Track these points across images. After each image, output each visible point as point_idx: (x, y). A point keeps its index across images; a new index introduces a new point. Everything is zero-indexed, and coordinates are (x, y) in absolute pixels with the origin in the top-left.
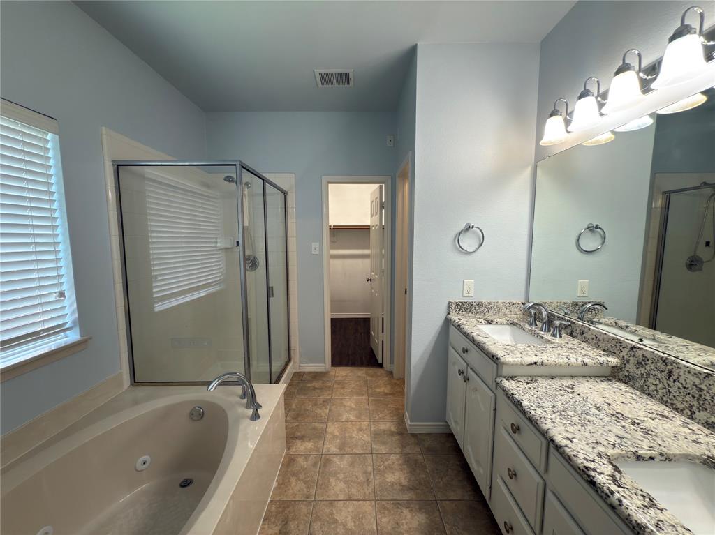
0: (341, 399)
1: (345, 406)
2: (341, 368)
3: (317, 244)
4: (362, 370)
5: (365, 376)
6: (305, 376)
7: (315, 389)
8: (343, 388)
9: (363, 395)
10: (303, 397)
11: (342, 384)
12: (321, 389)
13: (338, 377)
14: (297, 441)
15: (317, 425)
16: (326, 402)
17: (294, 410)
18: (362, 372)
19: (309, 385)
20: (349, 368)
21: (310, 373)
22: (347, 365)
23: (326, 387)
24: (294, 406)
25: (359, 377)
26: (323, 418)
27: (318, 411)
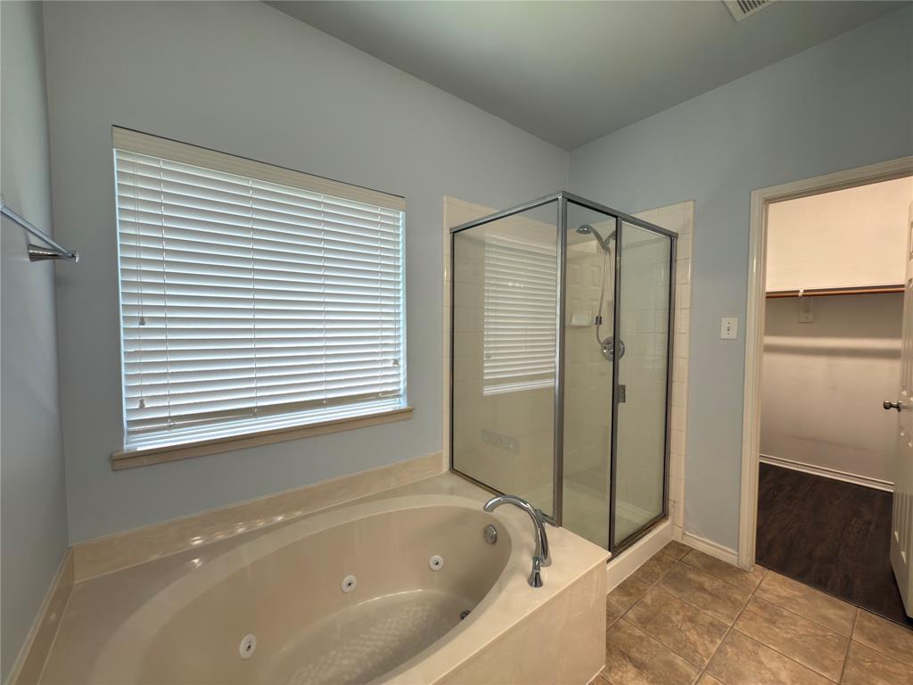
0: (757, 644)
1: (760, 662)
2: (780, 577)
3: (734, 322)
4: (842, 608)
5: (848, 625)
6: (689, 557)
7: (701, 589)
8: (773, 622)
9: (826, 669)
10: (671, 591)
11: (772, 613)
12: (715, 596)
13: (765, 591)
14: (630, 666)
15: (679, 661)
16: (715, 629)
17: (646, 606)
18: (841, 613)
19: (692, 576)
20: (804, 586)
21: (703, 554)
22: (800, 576)
23: (729, 598)
24: (648, 600)
25: (825, 618)
26: (698, 657)
27: (693, 636)
